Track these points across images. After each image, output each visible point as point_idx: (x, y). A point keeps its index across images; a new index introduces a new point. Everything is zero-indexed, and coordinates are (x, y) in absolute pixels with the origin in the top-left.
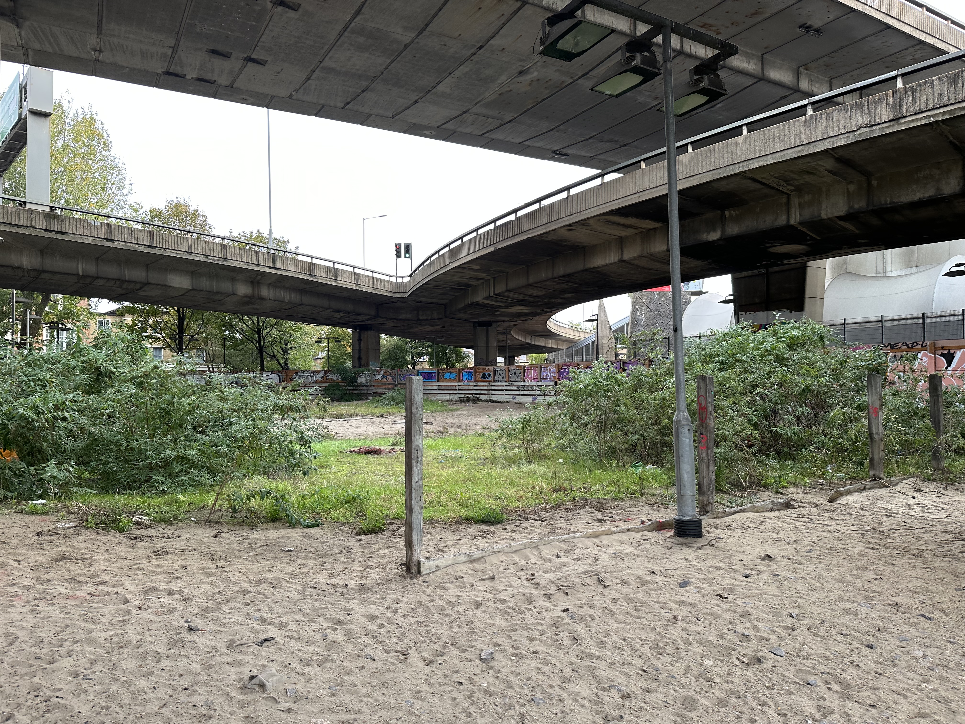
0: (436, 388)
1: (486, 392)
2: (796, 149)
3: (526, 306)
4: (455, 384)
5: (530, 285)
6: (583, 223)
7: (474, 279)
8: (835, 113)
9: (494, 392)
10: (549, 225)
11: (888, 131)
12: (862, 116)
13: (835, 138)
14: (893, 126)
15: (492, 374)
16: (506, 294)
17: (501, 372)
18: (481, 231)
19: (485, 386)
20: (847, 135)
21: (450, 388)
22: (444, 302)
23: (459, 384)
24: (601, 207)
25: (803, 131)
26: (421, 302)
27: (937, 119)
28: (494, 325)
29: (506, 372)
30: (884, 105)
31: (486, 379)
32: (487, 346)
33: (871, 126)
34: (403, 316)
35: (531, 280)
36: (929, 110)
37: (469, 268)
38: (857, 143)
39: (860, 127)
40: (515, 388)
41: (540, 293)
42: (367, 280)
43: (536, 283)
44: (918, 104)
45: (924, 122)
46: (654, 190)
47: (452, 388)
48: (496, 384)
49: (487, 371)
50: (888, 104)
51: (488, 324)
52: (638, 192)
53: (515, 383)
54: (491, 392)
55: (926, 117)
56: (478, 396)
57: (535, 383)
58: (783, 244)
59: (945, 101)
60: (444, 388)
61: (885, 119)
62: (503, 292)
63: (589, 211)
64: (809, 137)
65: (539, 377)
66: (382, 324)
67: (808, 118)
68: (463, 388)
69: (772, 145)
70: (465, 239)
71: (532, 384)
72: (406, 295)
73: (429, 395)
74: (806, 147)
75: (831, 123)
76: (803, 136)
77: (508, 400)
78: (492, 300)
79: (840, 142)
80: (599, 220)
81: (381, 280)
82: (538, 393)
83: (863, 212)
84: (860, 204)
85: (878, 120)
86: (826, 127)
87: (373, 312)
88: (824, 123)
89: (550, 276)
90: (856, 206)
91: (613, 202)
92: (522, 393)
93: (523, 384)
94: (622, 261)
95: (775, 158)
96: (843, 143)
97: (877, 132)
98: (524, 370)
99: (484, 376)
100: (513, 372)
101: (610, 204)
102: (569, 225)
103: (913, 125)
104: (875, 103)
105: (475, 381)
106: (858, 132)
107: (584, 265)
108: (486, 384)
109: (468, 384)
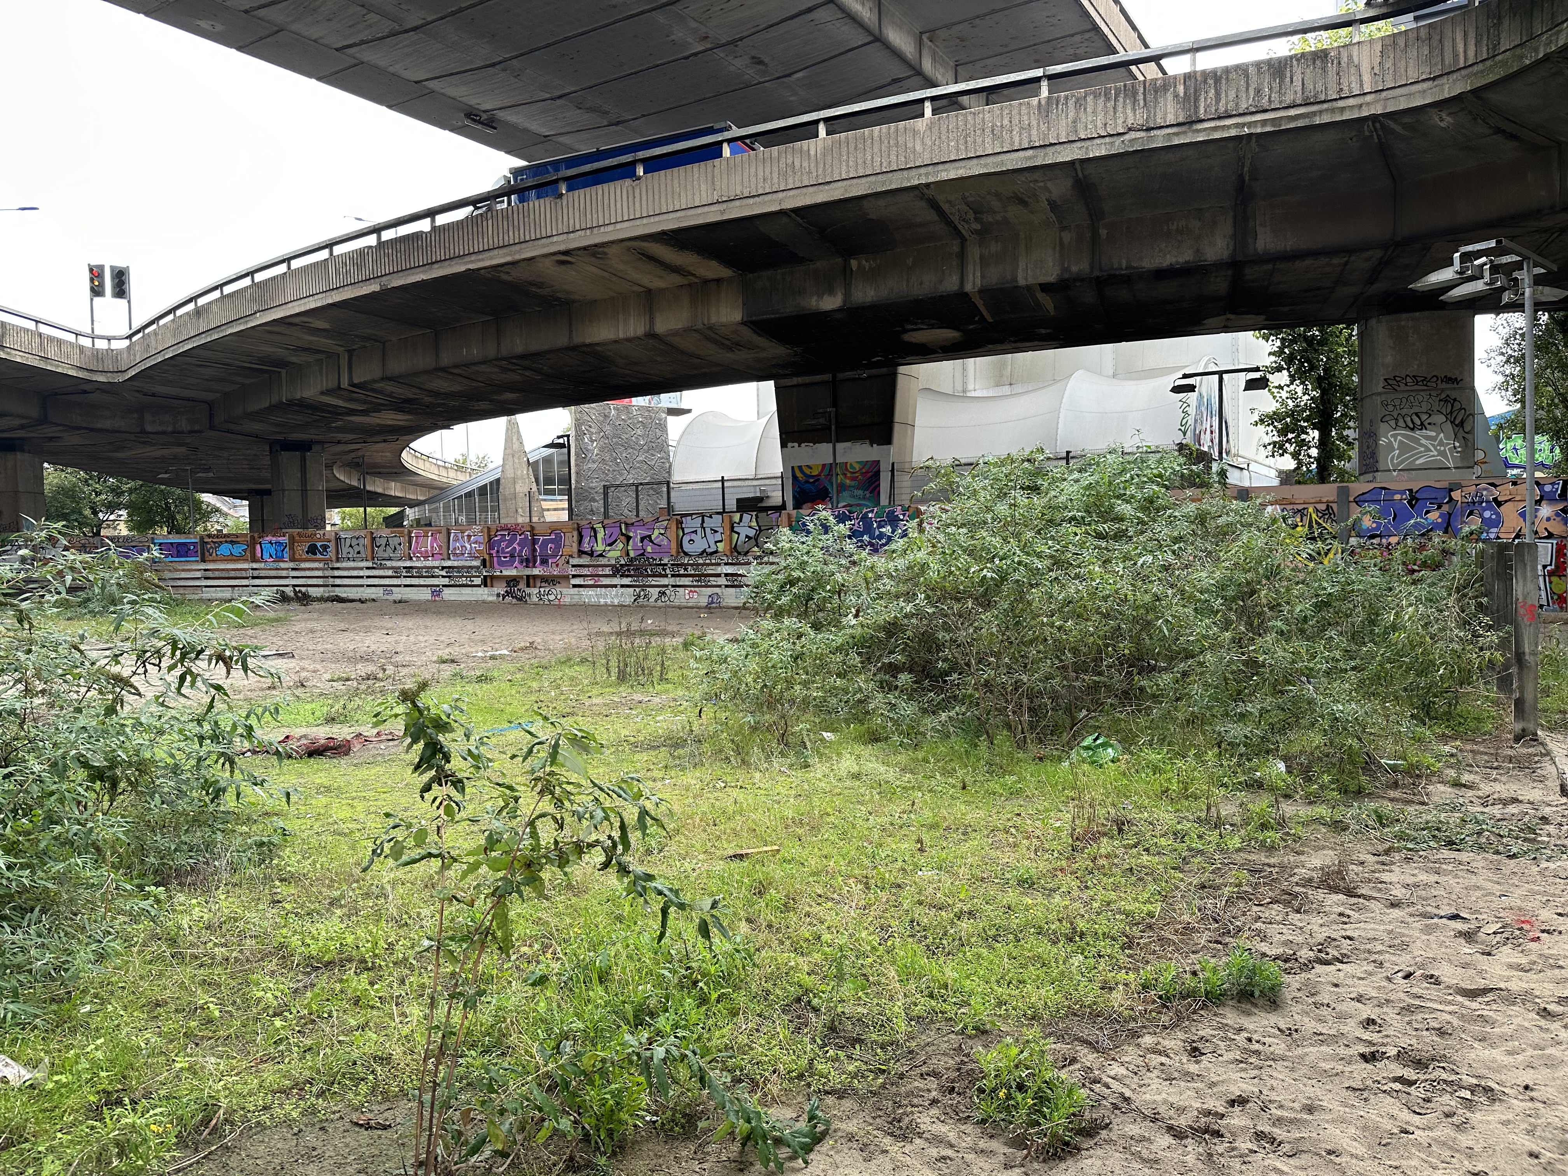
0: (198, 574)
1: (320, 582)
2: (1021, 154)
3: (408, 412)
4: (245, 566)
5: (443, 370)
6: (595, 251)
7: (305, 349)
8: (1090, 99)
9: (338, 582)
10: (517, 247)
11: (1176, 141)
12: (1134, 110)
13: (1088, 143)
14: (1185, 133)
15: (332, 545)
16: (377, 386)
17: (354, 542)
18: (338, 250)
19: (317, 569)
20: (1107, 140)
21: (233, 574)
22: (209, 396)
23: (255, 565)
24: (638, 222)
25: (1034, 123)
26: (153, 395)
27: (1253, 131)
28: (315, 448)
29: (367, 541)
30: (1170, 96)
31: (319, 556)
32: (304, 491)
33: (1149, 129)
34: (107, 424)
35: (446, 359)
36: (1240, 115)
37: (303, 326)
38: (1127, 153)
39: (1130, 129)
40: (390, 573)
41: (457, 388)
42: (25, 338)
43: (456, 366)
44: (1223, 101)
45: (1233, 133)
46: (751, 201)
47: (238, 574)
48: (344, 565)
49: (319, 540)
50: (1176, 96)
51: (304, 447)
52: (718, 202)
53: (389, 564)
54: (331, 581)
55: (1237, 125)
56: (303, 589)
57: (436, 563)
58: (932, 327)
59: (1265, 103)
60: (217, 574)
61: (1171, 119)
62: (374, 381)
63: (611, 228)
64: (1046, 136)
65: (444, 551)
66: (51, 439)
67: (1043, 102)
68: (263, 573)
69: (979, 140)
70: (296, 264)
71: (429, 563)
72: (121, 378)
73: (182, 591)
74: (1041, 152)
75: (1082, 115)
76: (1034, 132)
77: (373, 596)
78: (339, 397)
79: (1098, 150)
80: (629, 249)
81: (60, 342)
82: (446, 581)
83: (1082, 280)
84: (1080, 266)
85: (1160, 122)
86: (1074, 122)
87: (34, 412)
88: (1071, 115)
89: (492, 353)
90: (1074, 269)
91: (665, 217)
92: (408, 581)
93: (408, 564)
94: (651, 335)
95: (986, 165)
96: (1103, 153)
97: (1159, 140)
98: (410, 538)
99: (312, 550)
100: (383, 542)
101: (657, 219)
102: (566, 253)
103: (1217, 135)
104: (1156, 92)
105: (293, 560)
106: (1127, 137)
107: (570, 337)
108: (321, 565)
109: (275, 565)
